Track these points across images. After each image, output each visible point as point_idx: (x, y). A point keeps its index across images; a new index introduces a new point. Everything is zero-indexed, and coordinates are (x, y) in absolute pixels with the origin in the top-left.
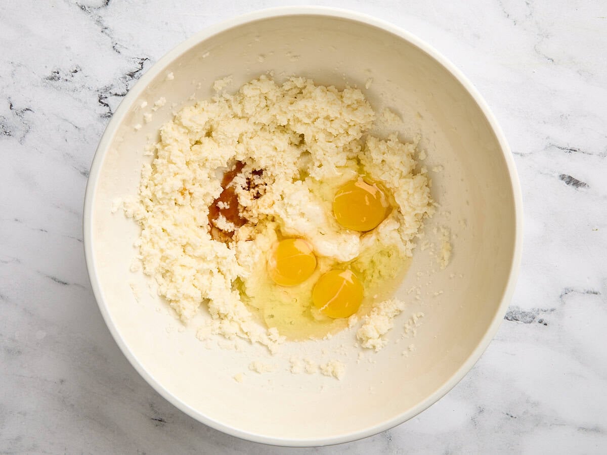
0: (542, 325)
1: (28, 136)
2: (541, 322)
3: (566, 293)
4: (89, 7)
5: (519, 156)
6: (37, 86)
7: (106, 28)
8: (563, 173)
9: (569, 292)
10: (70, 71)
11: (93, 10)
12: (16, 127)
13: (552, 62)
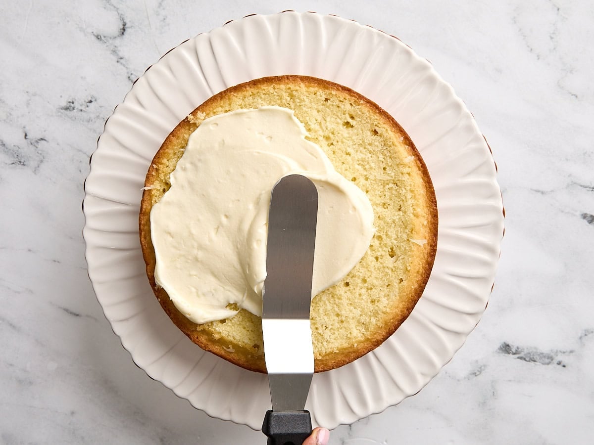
0: (560, 367)
1: (42, 166)
2: (559, 363)
3: (586, 335)
4: (105, 37)
5: (539, 194)
6: (52, 116)
7: (121, 58)
8: (585, 212)
9: (590, 333)
10: (85, 101)
11: (109, 39)
12: (30, 157)
13: (575, 98)
